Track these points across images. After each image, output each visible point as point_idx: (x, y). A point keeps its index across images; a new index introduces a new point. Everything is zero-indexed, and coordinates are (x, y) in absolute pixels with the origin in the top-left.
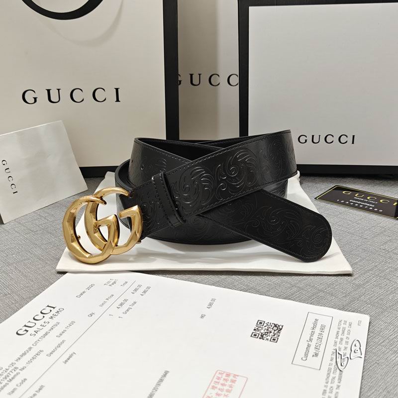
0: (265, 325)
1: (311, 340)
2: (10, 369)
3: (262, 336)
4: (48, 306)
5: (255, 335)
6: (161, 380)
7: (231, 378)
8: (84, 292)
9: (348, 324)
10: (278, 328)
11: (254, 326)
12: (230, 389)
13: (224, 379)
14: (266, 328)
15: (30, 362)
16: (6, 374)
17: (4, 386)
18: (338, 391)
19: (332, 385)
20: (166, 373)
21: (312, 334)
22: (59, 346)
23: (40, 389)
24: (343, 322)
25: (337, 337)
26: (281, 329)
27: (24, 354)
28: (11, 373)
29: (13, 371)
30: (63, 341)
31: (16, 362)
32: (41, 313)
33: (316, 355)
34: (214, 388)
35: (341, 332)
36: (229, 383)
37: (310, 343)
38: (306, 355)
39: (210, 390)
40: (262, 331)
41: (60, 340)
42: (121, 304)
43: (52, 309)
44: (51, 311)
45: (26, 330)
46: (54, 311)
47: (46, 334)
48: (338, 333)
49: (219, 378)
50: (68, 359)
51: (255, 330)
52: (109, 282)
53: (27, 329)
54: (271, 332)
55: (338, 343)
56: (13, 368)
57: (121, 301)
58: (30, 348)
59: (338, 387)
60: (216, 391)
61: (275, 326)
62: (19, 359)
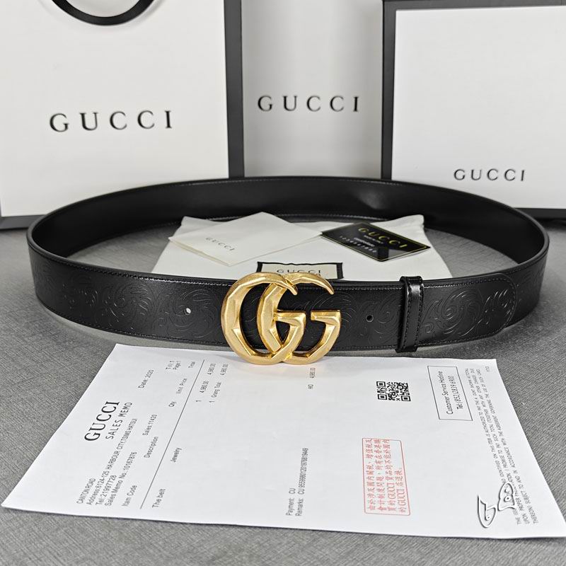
0: (387, 385)
1: (446, 393)
2: (107, 479)
3: (391, 397)
4: (107, 403)
5: (383, 397)
6: (304, 460)
7: (382, 443)
8: (145, 381)
9: (475, 371)
10: (403, 386)
11: (376, 389)
12: (388, 454)
13: (376, 446)
14: (390, 388)
15: (127, 467)
16: (104, 485)
17: (112, 498)
18: (502, 437)
19: (493, 433)
21: (444, 386)
22: (153, 444)
23: (161, 494)
24: (469, 371)
25: (472, 386)
26: (407, 387)
27: (113, 460)
28: (109, 483)
29: (111, 480)
30: (156, 439)
31: (108, 470)
32: (104, 412)
33: (461, 406)
34: (368, 456)
35: (473, 381)
36: (382, 449)
37: (446, 395)
38: (449, 407)
39: (367, 460)
40: (388, 392)
41: (150, 438)
42: (204, 388)
43: (115, 405)
44: (115, 408)
45: (95, 434)
46: (120, 408)
47: (127, 434)
48: (470, 381)
49: (369, 446)
50: (176, 456)
51: (378, 392)
52: (170, 365)
53: (97, 432)
54: (397, 392)
55: (476, 391)
56: (109, 476)
57: (199, 384)
58: (117, 453)
59: (501, 433)
60: (374, 459)
61: (399, 384)
62: (110, 465)
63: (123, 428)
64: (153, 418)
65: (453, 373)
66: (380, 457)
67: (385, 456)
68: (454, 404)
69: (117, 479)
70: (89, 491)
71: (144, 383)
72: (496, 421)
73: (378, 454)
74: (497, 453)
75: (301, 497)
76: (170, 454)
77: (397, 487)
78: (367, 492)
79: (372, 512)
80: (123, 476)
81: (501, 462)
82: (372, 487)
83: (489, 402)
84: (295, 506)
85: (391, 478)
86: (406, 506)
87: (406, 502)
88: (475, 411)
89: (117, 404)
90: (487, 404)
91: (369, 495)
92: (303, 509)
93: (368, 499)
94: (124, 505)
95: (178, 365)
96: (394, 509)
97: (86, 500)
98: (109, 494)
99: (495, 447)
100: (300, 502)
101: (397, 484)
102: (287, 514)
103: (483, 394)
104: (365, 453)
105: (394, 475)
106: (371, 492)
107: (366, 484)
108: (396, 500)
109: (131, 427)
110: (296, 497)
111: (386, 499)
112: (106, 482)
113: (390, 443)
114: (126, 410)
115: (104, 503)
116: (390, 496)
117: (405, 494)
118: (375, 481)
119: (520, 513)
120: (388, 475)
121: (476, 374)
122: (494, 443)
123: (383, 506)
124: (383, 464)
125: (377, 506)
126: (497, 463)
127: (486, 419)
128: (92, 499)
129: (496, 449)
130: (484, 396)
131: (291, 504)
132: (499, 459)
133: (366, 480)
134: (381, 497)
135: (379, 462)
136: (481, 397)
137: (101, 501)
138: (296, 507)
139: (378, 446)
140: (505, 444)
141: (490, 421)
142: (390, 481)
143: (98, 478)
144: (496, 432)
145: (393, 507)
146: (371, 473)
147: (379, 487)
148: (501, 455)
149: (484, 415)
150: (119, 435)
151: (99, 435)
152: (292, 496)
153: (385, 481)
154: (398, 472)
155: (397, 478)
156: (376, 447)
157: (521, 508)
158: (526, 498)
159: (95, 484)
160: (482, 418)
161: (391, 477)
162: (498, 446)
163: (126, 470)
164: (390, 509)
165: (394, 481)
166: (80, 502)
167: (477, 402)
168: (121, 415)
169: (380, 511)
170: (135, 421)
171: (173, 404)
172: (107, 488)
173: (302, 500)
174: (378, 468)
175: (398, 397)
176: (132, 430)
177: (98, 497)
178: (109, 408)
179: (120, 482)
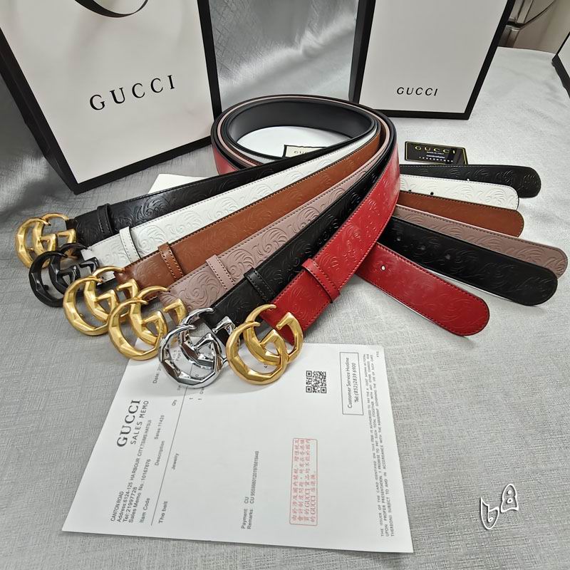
0: (313, 375)
1: (349, 383)
2: (131, 491)
3: (314, 389)
4: (133, 402)
5: (309, 389)
6: (256, 464)
7: (305, 443)
8: (157, 375)
9: (370, 357)
10: (323, 375)
11: (305, 380)
12: (308, 456)
14: (314, 378)
15: (144, 477)
16: (128, 499)
17: (133, 514)
18: (381, 434)
19: (375, 429)
20: (257, 453)
21: (349, 376)
22: (161, 449)
23: (165, 507)
24: (366, 356)
25: (366, 375)
26: (325, 377)
27: (135, 469)
28: (133, 496)
29: (134, 493)
30: (163, 443)
31: (131, 481)
32: (130, 412)
33: (357, 400)
34: (296, 459)
35: (367, 369)
36: (305, 450)
37: (349, 387)
38: (350, 401)
39: (295, 463)
40: (313, 383)
41: (159, 442)
43: (138, 404)
44: (137, 407)
45: (124, 438)
46: (141, 406)
47: (145, 438)
48: (365, 370)
49: (297, 447)
50: (175, 463)
51: (307, 383)
53: (125, 436)
54: (319, 382)
55: (368, 381)
56: (132, 489)
58: (138, 460)
59: (380, 429)
60: (299, 462)
61: (320, 374)
62: (133, 476)
64: (162, 418)
65: (355, 359)
66: (303, 459)
67: (306, 459)
68: (353, 399)
70: (119, 507)
71: (156, 378)
72: (378, 414)
73: (302, 457)
74: (375, 452)
75: (252, 506)
76: (172, 460)
77: (311, 492)
78: (292, 500)
79: (294, 522)
80: (141, 487)
81: (377, 462)
82: (296, 494)
83: (376, 392)
85: (308, 483)
87: (316, 510)
88: (365, 404)
90: (374, 395)
91: (294, 503)
92: (252, 522)
93: (292, 507)
94: (141, 521)
96: (308, 520)
97: (117, 518)
98: (132, 509)
99: (375, 444)
100: (251, 513)
102: (242, 527)
103: (372, 384)
104: (294, 455)
106: (295, 500)
107: (292, 490)
108: (310, 508)
109: (147, 430)
110: (249, 507)
111: (304, 507)
112: (130, 495)
113: (311, 443)
114: (144, 410)
115: (128, 520)
116: (306, 504)
117: (316, 501)
118: (298, 487)
119: (384, 524)
120: (307, 480)
121: (370, 360)
122: (375, 441)
124: (305, 468)
125: (298, 514)
126: (375, 463)
127: (372, 412)
128: (121, 516)
129: (376, 448)
130: (373, 387)
131: (245, 515)
132: (376, 459)
133: (293, 486)
134: (301, 505)
135: (302, 465)
136: (371, 388)
137: (127, 517)
138: (248, 519)
139: (303, 447)
140: (381, 442)
141: (374, 415)
142: (307, 487)
143: (125, 491)
144: (377, 427)
145: (307, 515)
146: (296, 478)
147: (300, 494)
148: (378, 454)
149: (371, 408)
150: (140, 439)
152: (246, 506)
153: (304, 486)
154: (313, 476)
155: (311, 483)
156: (301, 448)
157: (385, 517)
159: (123, 496)
160: (369, 412)
161: (309, 481)
162: (377, 444)
163: (143, 481)
164: (305, 519)
165: (310, 487)
166: (113, 519)
167: (368, 393)
168: (141, 416)
169: (299, 521)
170: (150, 422)
171: (175, 403)
172: (131, 503)
173: (252, 510)
174: (302, 471)
175: (319, 389)
176: (148, 433)
177: (125, 513)
179: (139, 494)
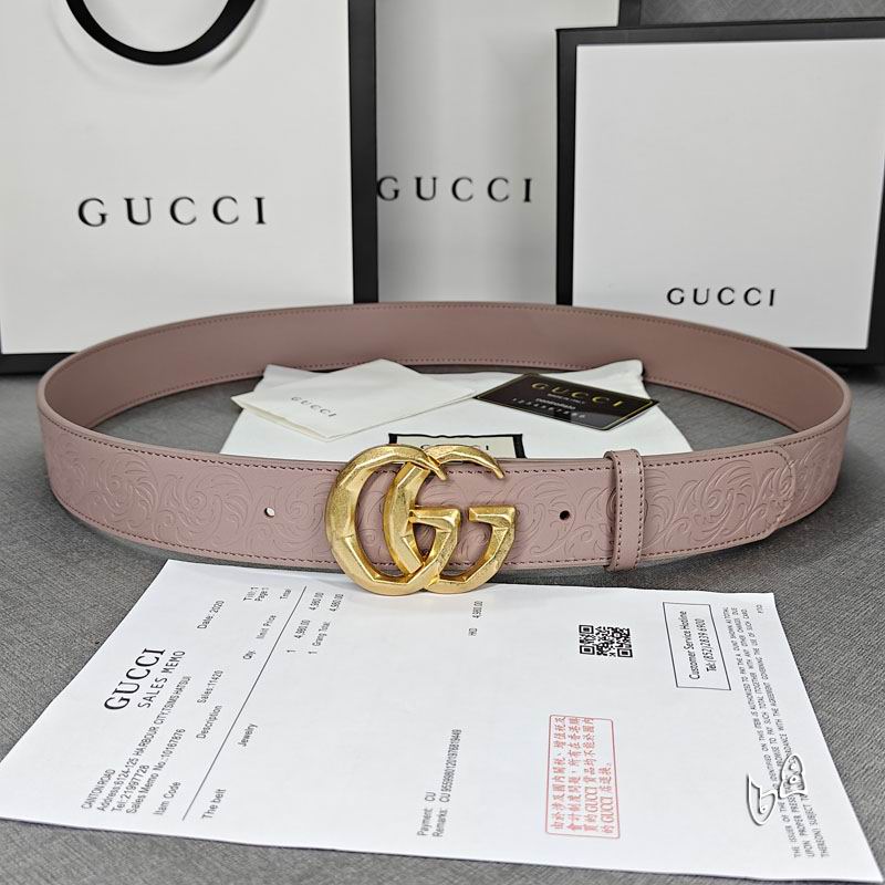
63: (168, 691)
64: (217, 675)
65: (704, 614)
66: (577, 746)
67: (585, 745)
68: (702, 663)
69: (150, 772)
70: (103, 790)
71: (206, 622)
72: (769, 690)
73: (573, 742)
74: (767, 742)
75: (444, 806)
76: (239, 733)
77: (600, 794)
78: (552, 801)
79: (558, 831)
80: (160, 766)
81: (773, 757)
82: (560, 793)
83: (760, 661)
84: (434, 821)
85: (593, 780)
86: (614, 824)
87: (615, 817)
88: (735, 676)
89: (162, 653)
90: (755, 664)
91: (555, 805)
92: (446, 826)
93: (552, 811)
94: (157, 813)
95: (264, 594)
96: (593, 829)
97: (97, 803)
98: (135, 795)
99: (765, 732)
100: (442, 815)
101: (602, 789)
102: (418, 834)
103: (750, 648)
104: (553, 739)
105: (597, 775)
106: (558, 801)
107: (551, 788)
108: (599, 813)
109: (179, 689)
110: (436, 806)
111: (583, 812)
112: (131, 775)
113: (595, 724)
114: (175, 663)
115: (124, 809)
116: (589, 808)
117: (614, 805)
118: (567, 784)
119: (800, 840)
120: (589, 775)
121: (740, 616)
122: (764, 727)
123: (576, 823)
124: (582, 757)
125: (567, 822)
126: (768, 759)
127: (752, 687)
128: (106, 803)
129: (767, 737)
130: (752, 653)
131: (427, 817)
132: (771, 753)
133: (552, 782)
134: (574, 808)
135: (575, 754)
136: (747, 654)
137: (121, 806)
138: (434, 823)
139: (575, 729)
140: (780, 729)
141: (758, 692)
142: (591, 784)
144: (769, 709)
145: (591, 824)
147: (571, 794)
148: (774, 745)
149: (750, 683)
150: (160, 701)
151: (128, 700)
152: (429, 805)
153: (582, 784)
154: (604, 770)
155: (601, 779)
156: (571, 730)
157: (802, 832)
158: (811, 816)
159: (114, 778)
160: (747, 687)
161: (593, 776)
162: (770, 732)
163: (165, 758)
164: (587, 828)
165: (598, 784)
166: (87, 805)
167: (740, 661)
168: (166, 670)
169: (570, 831)
170: (187, 680)
171: (250, 655)
172: (132, 786)
173: (446, 812)
174: (573, 763)
175: (612, 651)
176: (182, 695)
177: (116, 799)
178: (149, 659)
179: (154, 777)
